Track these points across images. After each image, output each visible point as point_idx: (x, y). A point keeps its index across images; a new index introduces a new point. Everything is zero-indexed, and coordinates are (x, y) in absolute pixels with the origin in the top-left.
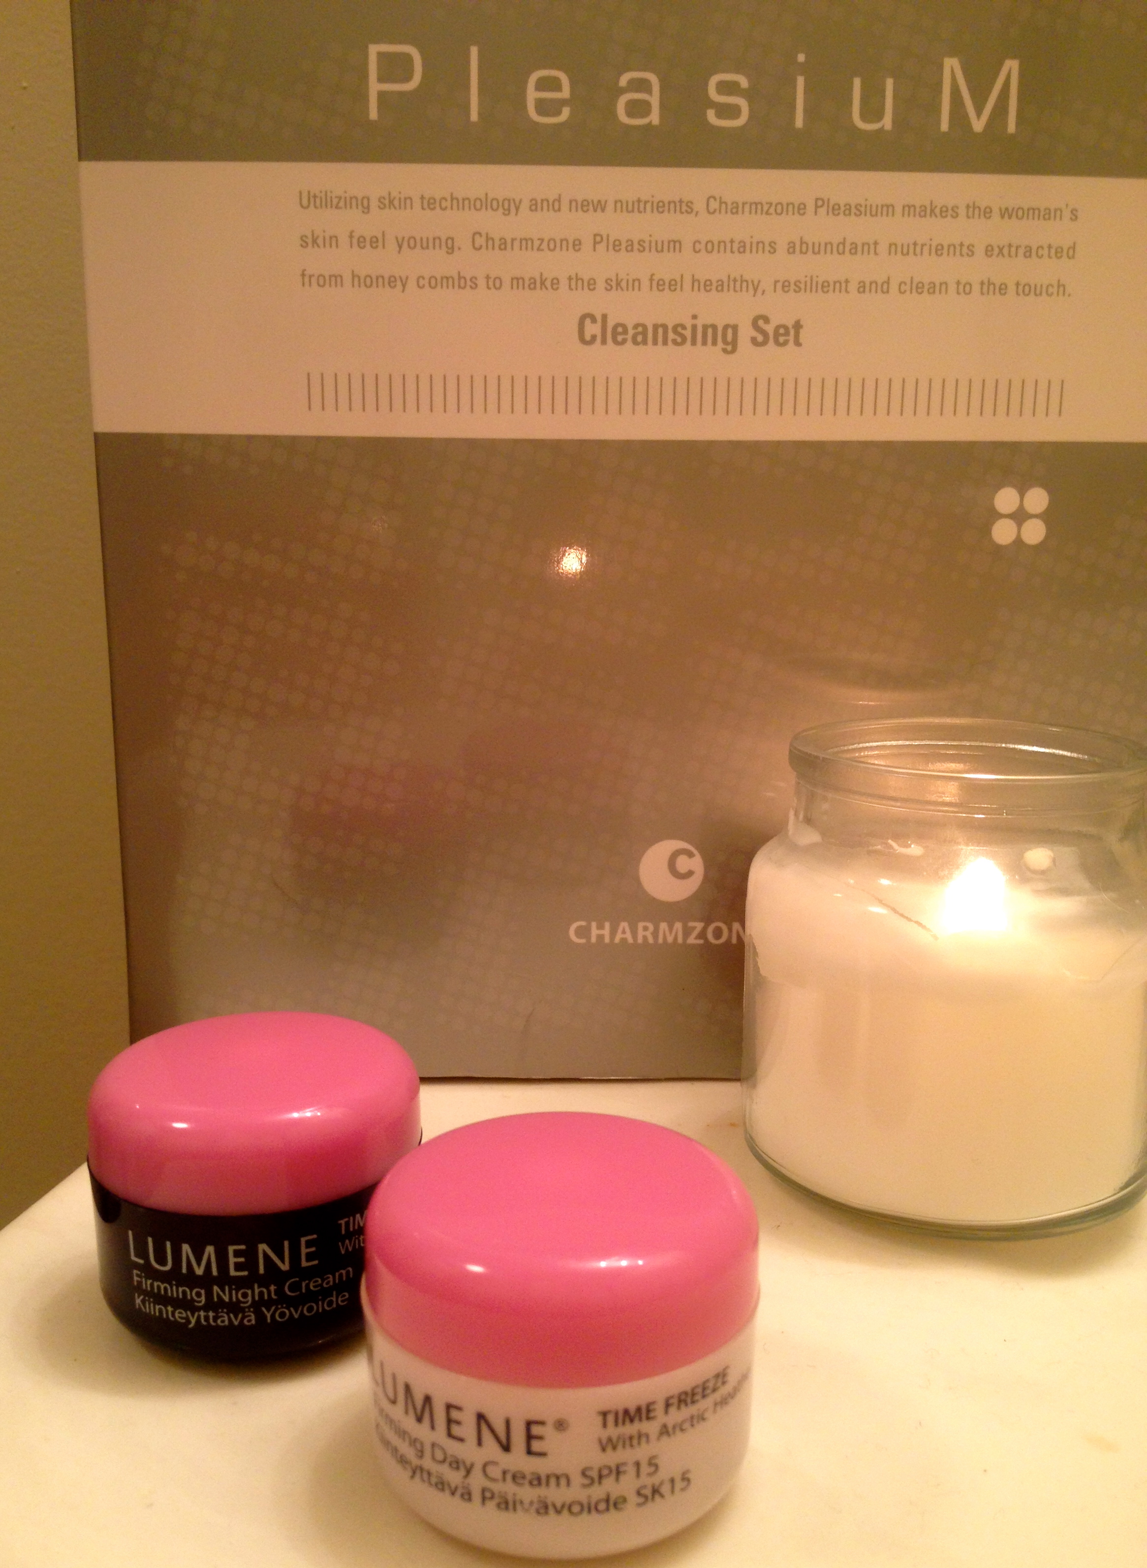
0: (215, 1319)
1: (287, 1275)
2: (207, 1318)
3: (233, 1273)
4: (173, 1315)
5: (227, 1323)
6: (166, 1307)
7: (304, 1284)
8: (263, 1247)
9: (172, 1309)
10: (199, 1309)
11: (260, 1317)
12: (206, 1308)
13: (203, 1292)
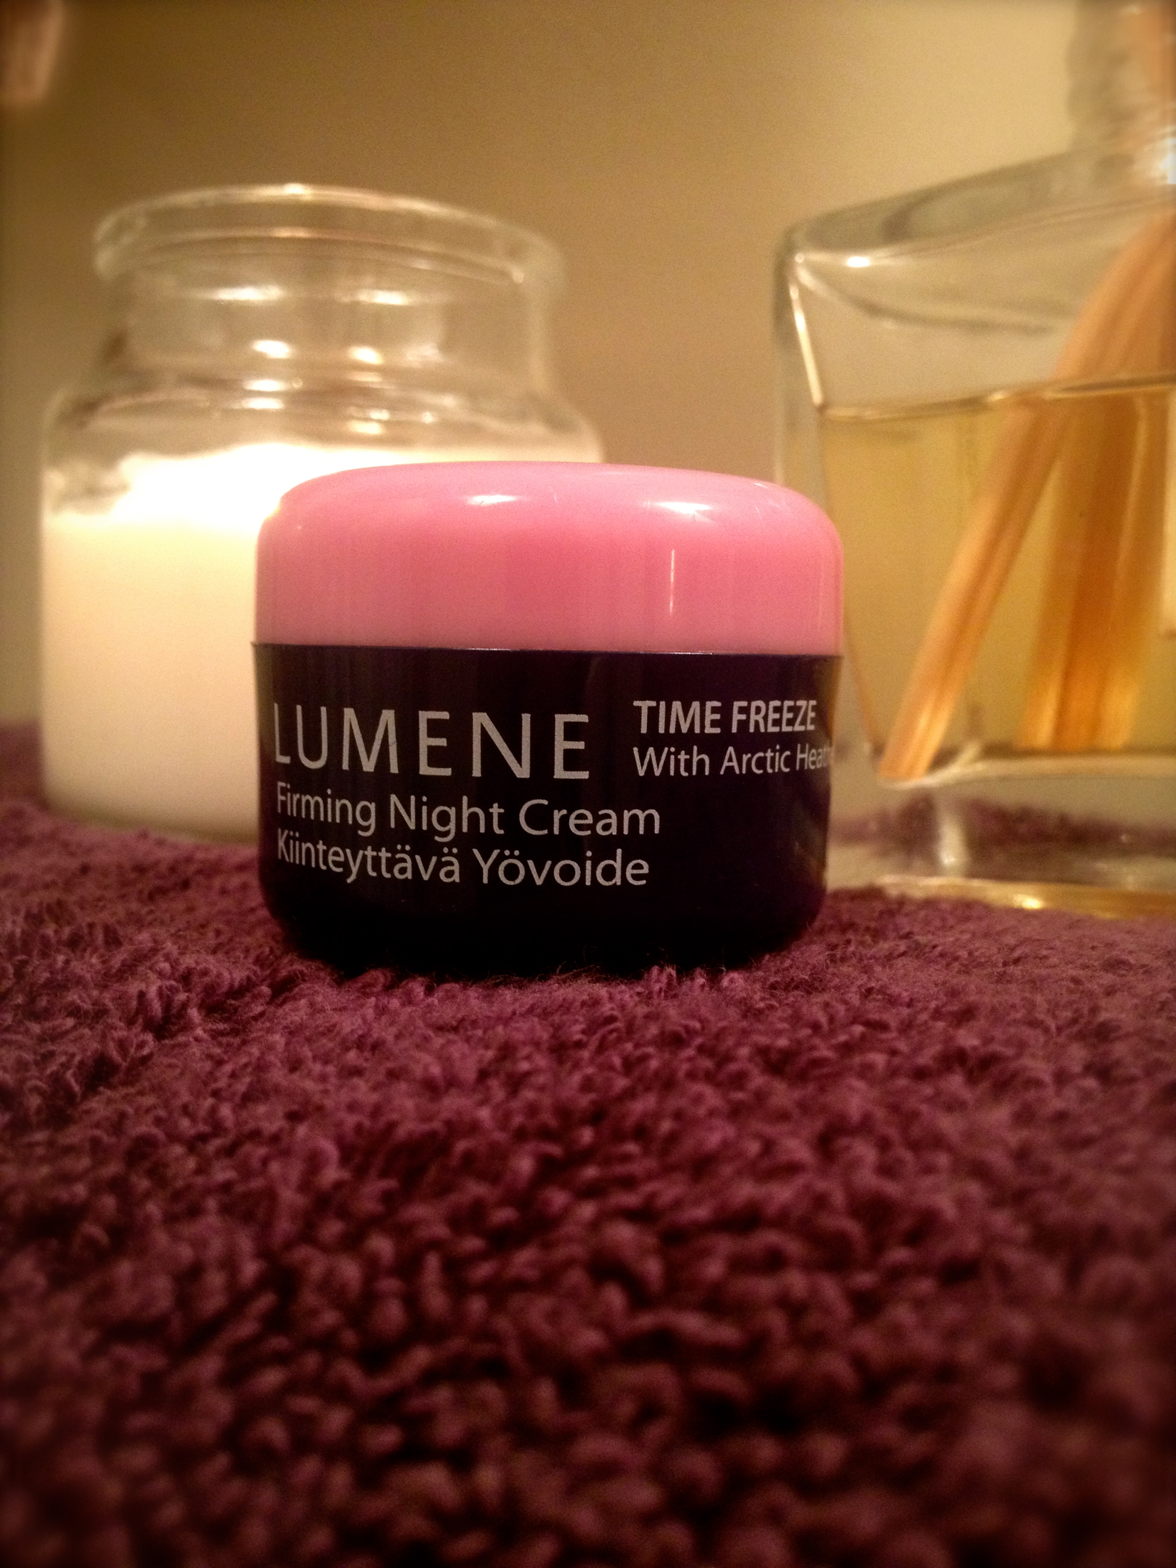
0: (391, 863)
1: (526, 789)
2: (376, 861)
3: (425, 769)
4: (326, 862)
5: (409, 875)
6: (315, 844)
7: (557, 815)
8: (481, 720)
9: (325, 848)
10: (363, 843)
11: (470, 868)
12: (376, 842)
13: (372, 807)
